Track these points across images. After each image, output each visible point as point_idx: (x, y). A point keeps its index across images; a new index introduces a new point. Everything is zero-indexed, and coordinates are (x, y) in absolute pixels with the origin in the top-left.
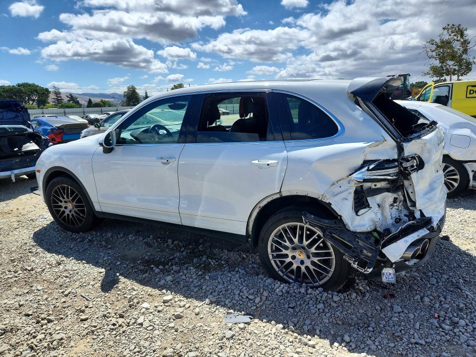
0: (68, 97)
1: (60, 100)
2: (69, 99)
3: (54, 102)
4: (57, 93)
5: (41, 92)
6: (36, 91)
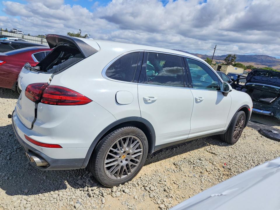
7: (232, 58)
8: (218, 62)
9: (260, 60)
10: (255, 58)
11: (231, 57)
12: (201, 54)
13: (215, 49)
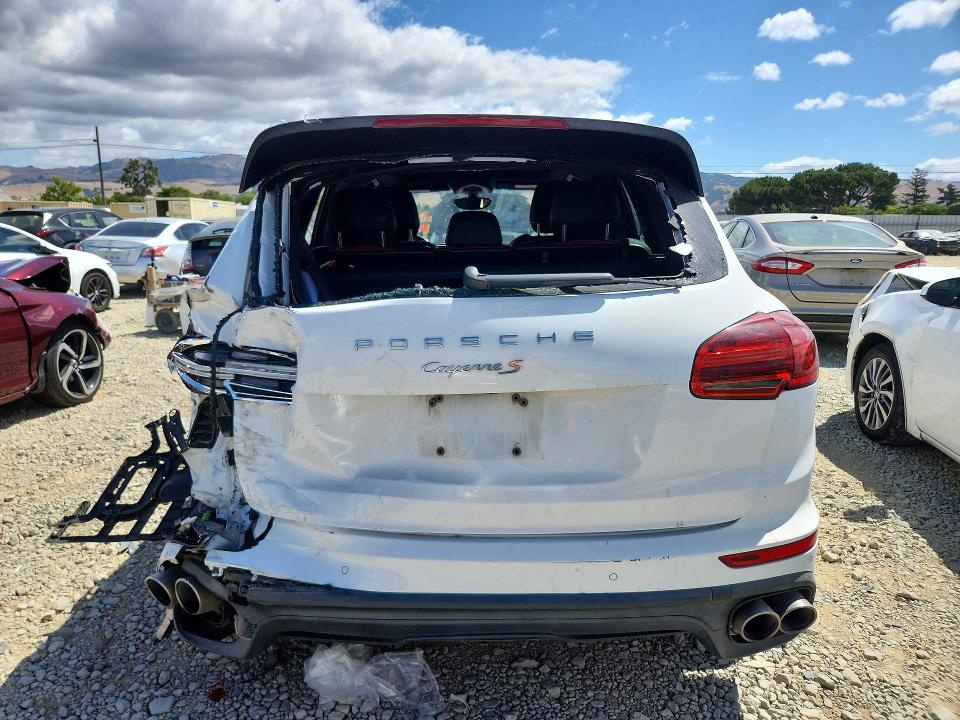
0: (941, 191)
1: (919, 197)
2: (942, 195)
3: (906, 202)
4: (919, 183)
5: (879, 182)
6: (870, 179)
7: (146, 172)
8: (92, 189)
9: (222, 170)
10: (207, 166)
11: (142, 169)
12: (6, 167)
13: (97, 141)
